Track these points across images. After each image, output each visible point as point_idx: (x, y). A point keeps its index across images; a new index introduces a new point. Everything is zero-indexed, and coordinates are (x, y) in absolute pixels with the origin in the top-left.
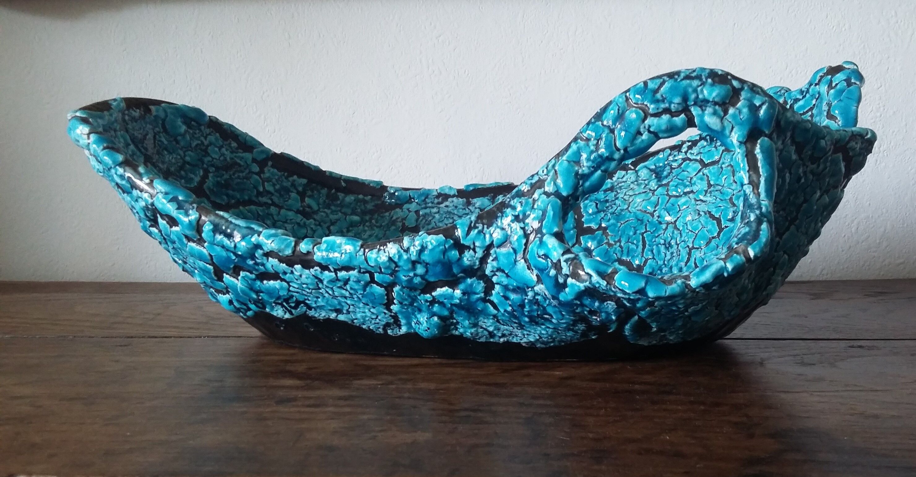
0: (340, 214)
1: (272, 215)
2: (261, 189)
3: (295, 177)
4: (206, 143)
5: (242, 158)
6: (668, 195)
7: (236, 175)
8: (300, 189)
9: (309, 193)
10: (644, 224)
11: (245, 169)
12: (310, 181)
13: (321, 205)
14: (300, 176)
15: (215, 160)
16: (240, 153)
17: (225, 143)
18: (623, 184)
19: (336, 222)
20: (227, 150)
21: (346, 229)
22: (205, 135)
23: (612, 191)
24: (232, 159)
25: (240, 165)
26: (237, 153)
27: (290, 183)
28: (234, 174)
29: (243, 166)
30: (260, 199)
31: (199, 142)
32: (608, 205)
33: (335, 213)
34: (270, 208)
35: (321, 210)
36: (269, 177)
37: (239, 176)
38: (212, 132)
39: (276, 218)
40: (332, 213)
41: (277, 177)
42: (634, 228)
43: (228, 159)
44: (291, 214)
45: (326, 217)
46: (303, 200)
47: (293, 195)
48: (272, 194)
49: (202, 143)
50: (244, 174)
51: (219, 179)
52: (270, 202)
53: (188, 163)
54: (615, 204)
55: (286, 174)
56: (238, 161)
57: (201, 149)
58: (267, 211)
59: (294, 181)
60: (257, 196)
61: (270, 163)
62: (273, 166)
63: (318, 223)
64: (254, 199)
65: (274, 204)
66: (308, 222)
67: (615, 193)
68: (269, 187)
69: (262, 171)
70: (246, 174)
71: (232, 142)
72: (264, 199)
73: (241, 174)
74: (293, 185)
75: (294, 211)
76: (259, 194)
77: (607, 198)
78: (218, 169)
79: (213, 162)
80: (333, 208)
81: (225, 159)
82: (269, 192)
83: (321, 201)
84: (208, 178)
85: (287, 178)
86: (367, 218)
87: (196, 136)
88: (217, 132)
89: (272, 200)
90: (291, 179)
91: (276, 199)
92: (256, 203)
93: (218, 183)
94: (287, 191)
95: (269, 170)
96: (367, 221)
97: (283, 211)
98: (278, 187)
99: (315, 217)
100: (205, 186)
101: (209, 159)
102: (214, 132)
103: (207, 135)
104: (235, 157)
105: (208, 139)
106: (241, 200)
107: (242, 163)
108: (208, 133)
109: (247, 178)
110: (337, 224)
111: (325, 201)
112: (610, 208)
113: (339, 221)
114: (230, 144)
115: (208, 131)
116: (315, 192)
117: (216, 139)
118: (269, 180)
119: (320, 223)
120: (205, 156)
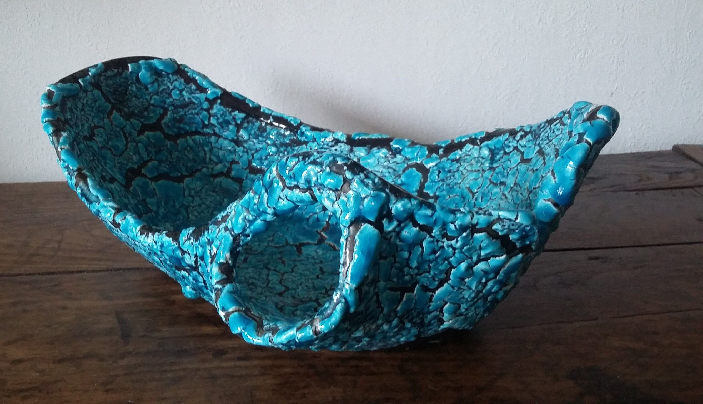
0: (264, 143)
1: (211, 143)
2: (206, 123)
3: (237, 112)
4: (171, 87)
5: (197, 98)
6: (490, 180)
7: (190, 112)
8: (239, 122)
9: (245, 125)
10: (465, 203)
11: (198, 106)
12: (248, 115)
13: (251, 135)
14: (240, 111)
15: (175, 101)
16: (198, 94)
17: (188, 86)
18: (468, 157)
19: (259, 151)
20: (186, 92)
21: (265, 157)
22: (172, 81)
23: (457, 162)
24: (189, 99)
25: (194, 103)
26: (194, 94)
27: (231, 117)
28: (188, 111)
29: (197, 104)
30: (205, 130)
31: (165, 87)
32: (449, 175)
33: (260, 143)
34: (211, 137)
35: (251, 139)
36: (216, 113)
37: (192, 112)
38: (179, 78)
39: (213, 145)
40: (259, 142)
41: (221, 113)
42: (456, 204)
43: (187, 99)
44: (226, 143)
45: (253, 145)
46: (238, 131)
47: (231, 127)
48: (215, 126)
49: (168, 87)
50: (196, 111)
51: (175, 115)
52: (212, 132)
53: (153, 105)
54: (454, 176)
55: (230, 110)
56: (194, 100)
57: (166, 93)
58: (208, 140)
59: (235, 115)
60: (203, 128)
61: (219, 101)
62: (221, 104)
63: (245, 150)
64: (200, 130)
65: (215, 134)
66: (238, 149)
67: (459, 165)
68: (213, 121)
69: (211, 107)
70: (198, 111)
71: (193, 85)
72: (208, 131)
73: (193, 111)
74: (234, 119)
75: (229, 140)
76: (205, 126)
77: (451, 168)
78: (176, 107)
79: (173, 103)
80: (260, 138)
81: (184, 100)
82: (213, 125)
83: (253, 132)
84: (166, 115)
85: (230, 113)
86: (282, 149)
87: (164, 82)
88: (182, 78)
89: (214, 130)
90: (233, 114)
91: (217, 130)
92: (202, 133)
93: (174, 119)
94: (228, 123)
95: (217, 107)
96: (281, 152)
97: (221, 140)
98: (221, 120)
99: (245, 145)
100: (163, 122)
101: (171, 100)
102: (180, 78)
103: (174, 81)
104: (193, 97)
105: (173, 84)
106: (190, 131)
107: (196, 102)
108: (175, 79)
109: (197, 114)
110: (260, 152)
111: (255, 133)
112: (449, 178)
113: (262, 150)
114: (191, 86)
115: (175, 77)
116: (250, 124)
117: (180, 84)
118: (215, 115)
119: (247, 150)
120: (168, 98)
